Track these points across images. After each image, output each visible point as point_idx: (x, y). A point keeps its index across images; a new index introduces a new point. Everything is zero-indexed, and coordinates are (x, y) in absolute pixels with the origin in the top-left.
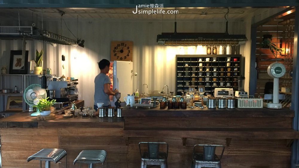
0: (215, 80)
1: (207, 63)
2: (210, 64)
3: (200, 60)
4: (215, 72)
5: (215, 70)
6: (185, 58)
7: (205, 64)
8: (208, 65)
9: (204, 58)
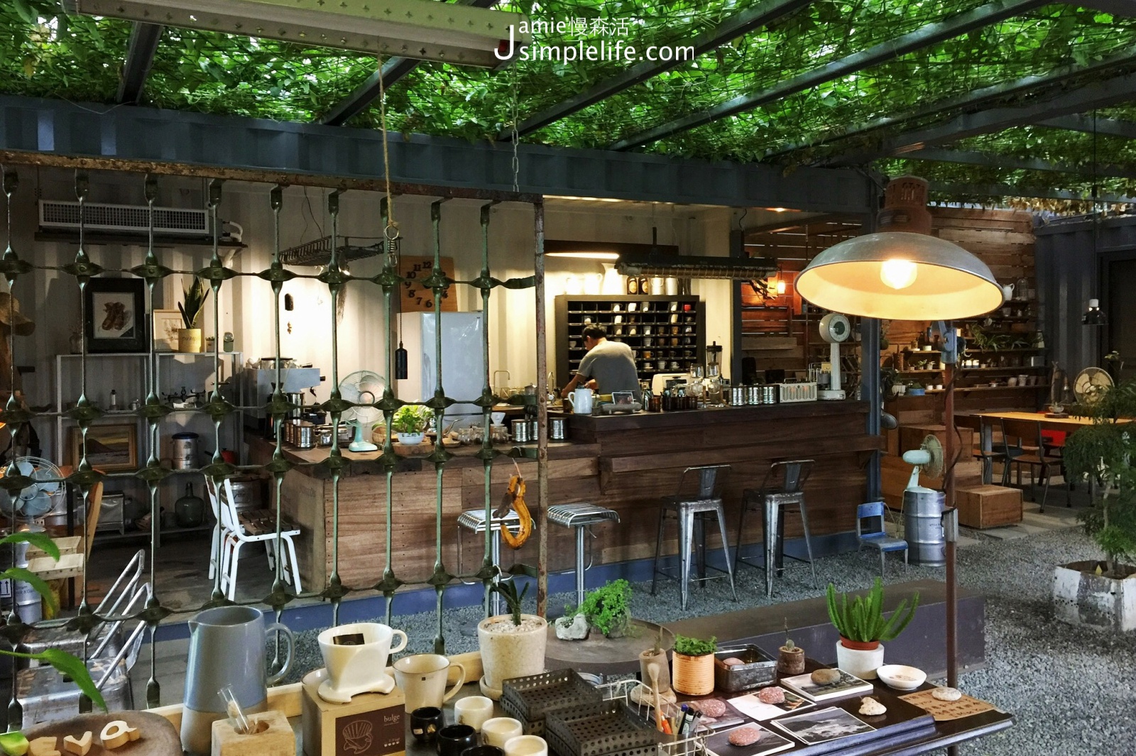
0: (648, 355)
1: (632, 314)
2: (638, 316)
3: (617, 309)
4: (648, 336)
5: (648, 332)
6: (584, 303)
7: (626, 317)
8: (633, 319)
9: (624, 305)
